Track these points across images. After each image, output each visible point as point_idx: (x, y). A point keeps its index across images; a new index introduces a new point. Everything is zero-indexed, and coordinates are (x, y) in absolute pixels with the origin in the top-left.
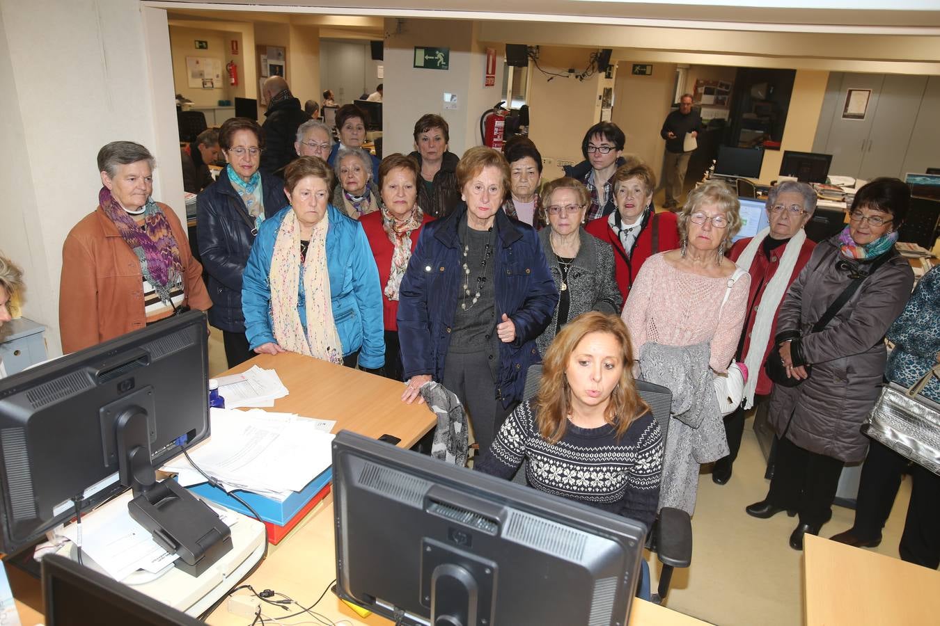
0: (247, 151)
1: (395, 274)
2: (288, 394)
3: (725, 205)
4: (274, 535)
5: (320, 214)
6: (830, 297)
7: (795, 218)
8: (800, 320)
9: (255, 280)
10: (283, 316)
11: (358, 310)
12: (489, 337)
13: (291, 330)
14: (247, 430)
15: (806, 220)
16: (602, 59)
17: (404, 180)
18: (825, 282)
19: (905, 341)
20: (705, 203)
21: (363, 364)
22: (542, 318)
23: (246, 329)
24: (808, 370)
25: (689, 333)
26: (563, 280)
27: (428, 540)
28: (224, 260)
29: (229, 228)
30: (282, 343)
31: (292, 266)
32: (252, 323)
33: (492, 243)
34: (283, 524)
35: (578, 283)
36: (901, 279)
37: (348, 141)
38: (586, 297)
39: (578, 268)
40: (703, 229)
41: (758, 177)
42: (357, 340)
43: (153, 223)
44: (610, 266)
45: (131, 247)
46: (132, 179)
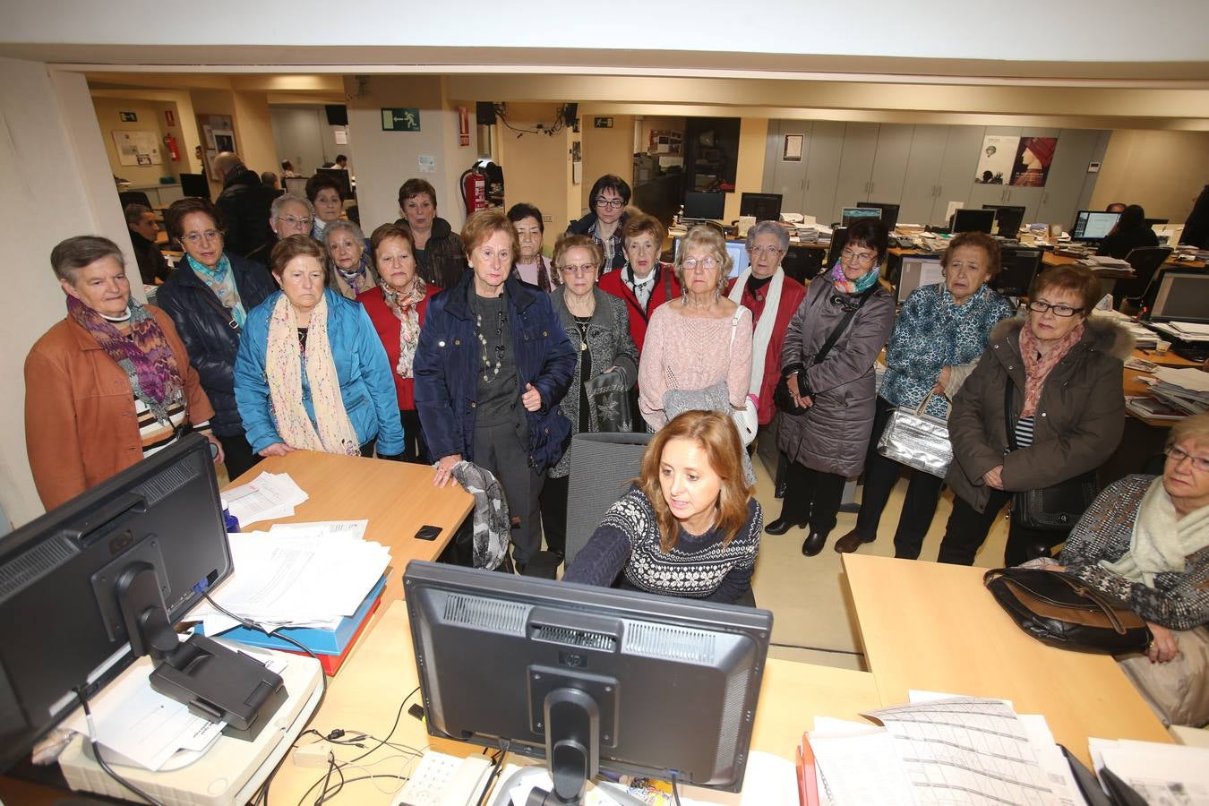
0: (203, 235)
1: (405, 350)
2: (308, 499)
3: (711, 247)
4: (330, 667)
5: (317, 297)
6: (828, 330)
7: (773, 258)
8: (802, 353)
9: (249, 376)
10: (287, 413)
11: (368, 396)
12: (514, 406)
13: (299, 428)
14: (274, 554)
15: (782, 257)
16: (569, 113)
17: (398, 249)
18: (822, 316)
19: (907, 366)
20: (691, 248)
21: (383, 452)
22: (564, 380)
23: (245, 431)
24: (813, 399)
25: (706, 375)
26: (583, 340)
27: (535, 667)
29: (201, 323)
30: (290, 441)
31: (291, 358)
32: (251, 423)
33: (505, 310)
34: (339, 653)
35: (597, 342)
36: (886, 309)
37: (323, 215)
38: (607, 355)
39: (595, 326)
40: (696, 274)
41: (722, 218)
42: (372, 426)
43: (142, 331)
44: (624, 322)
45: (115, 360)
46: (97, 283)
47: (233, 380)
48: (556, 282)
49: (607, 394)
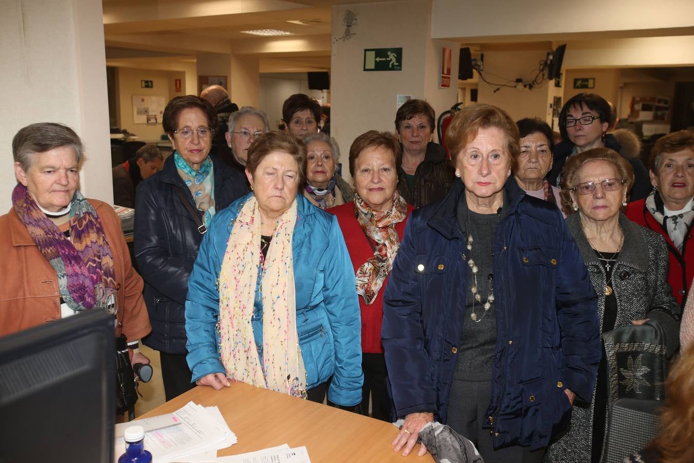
0: (195, 131)
2: (236, 442)
5: (288, 201)
9: (203, 286)
10: (233, 332)
11: (328, 327)
13: (242, 351)
17: (379, 161)
21: (334, 399)
26: (607, 281)
28: (162, 263)
29: (171, 224)
31: (248, 267)
32: (196, 344)
35: (626, 287)
38: (638, 305)
39: (624, 265)
42: (327, 365)
43: (80, 227)
44: (662, 263)
45: (47, 258)
46: (49, 172)
47: (186, 290)
48: (568, 209)
49: (635, 354)
